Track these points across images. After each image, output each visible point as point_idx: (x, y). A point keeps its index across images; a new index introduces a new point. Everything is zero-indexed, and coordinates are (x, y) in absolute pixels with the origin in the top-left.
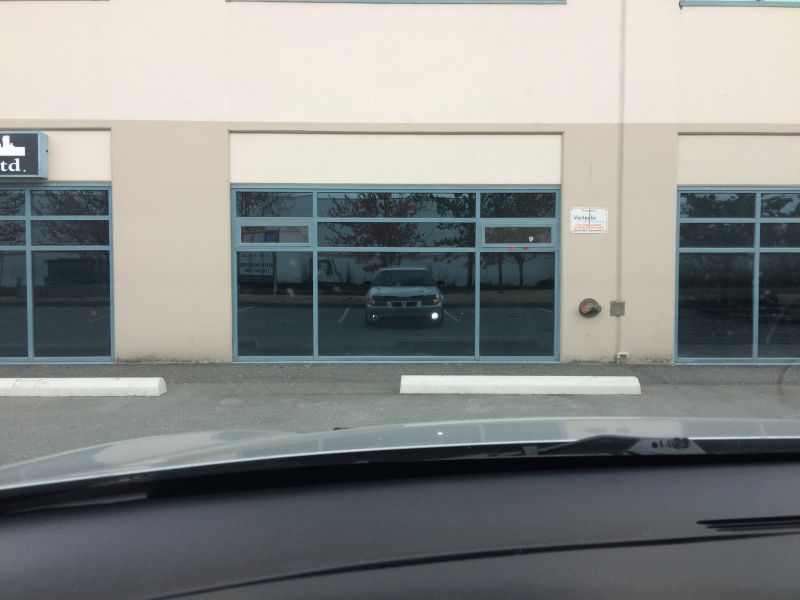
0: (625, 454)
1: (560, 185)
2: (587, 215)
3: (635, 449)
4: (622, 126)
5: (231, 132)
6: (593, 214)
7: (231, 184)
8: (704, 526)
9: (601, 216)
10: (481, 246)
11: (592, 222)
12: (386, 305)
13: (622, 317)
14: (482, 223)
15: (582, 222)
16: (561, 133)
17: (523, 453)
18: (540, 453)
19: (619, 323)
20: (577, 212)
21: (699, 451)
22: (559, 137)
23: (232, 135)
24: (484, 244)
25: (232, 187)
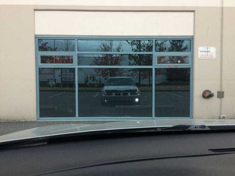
0: (187, 130)
1: (193, 36)
2: (206, 50)
3: (190, 128)
4: (222, 8)
5: (35, 10)
6: (209, 50)
7: (35, 35)
8: (210, 151)
9: (213, 50)
10: (155, 65)
11: (209, 53)
12: (112, 95)
13: (223, 99)
14: (156, 54)
15: (204, 53)
16: (193, 11)
17: (157, 130)
18: (162, 130)
19: (221, 101)
20: (201, 49)
21: (209, 129)
22: (192, 13)
23: (36, 12)
24: (157, 64)
25: (36, 37)
